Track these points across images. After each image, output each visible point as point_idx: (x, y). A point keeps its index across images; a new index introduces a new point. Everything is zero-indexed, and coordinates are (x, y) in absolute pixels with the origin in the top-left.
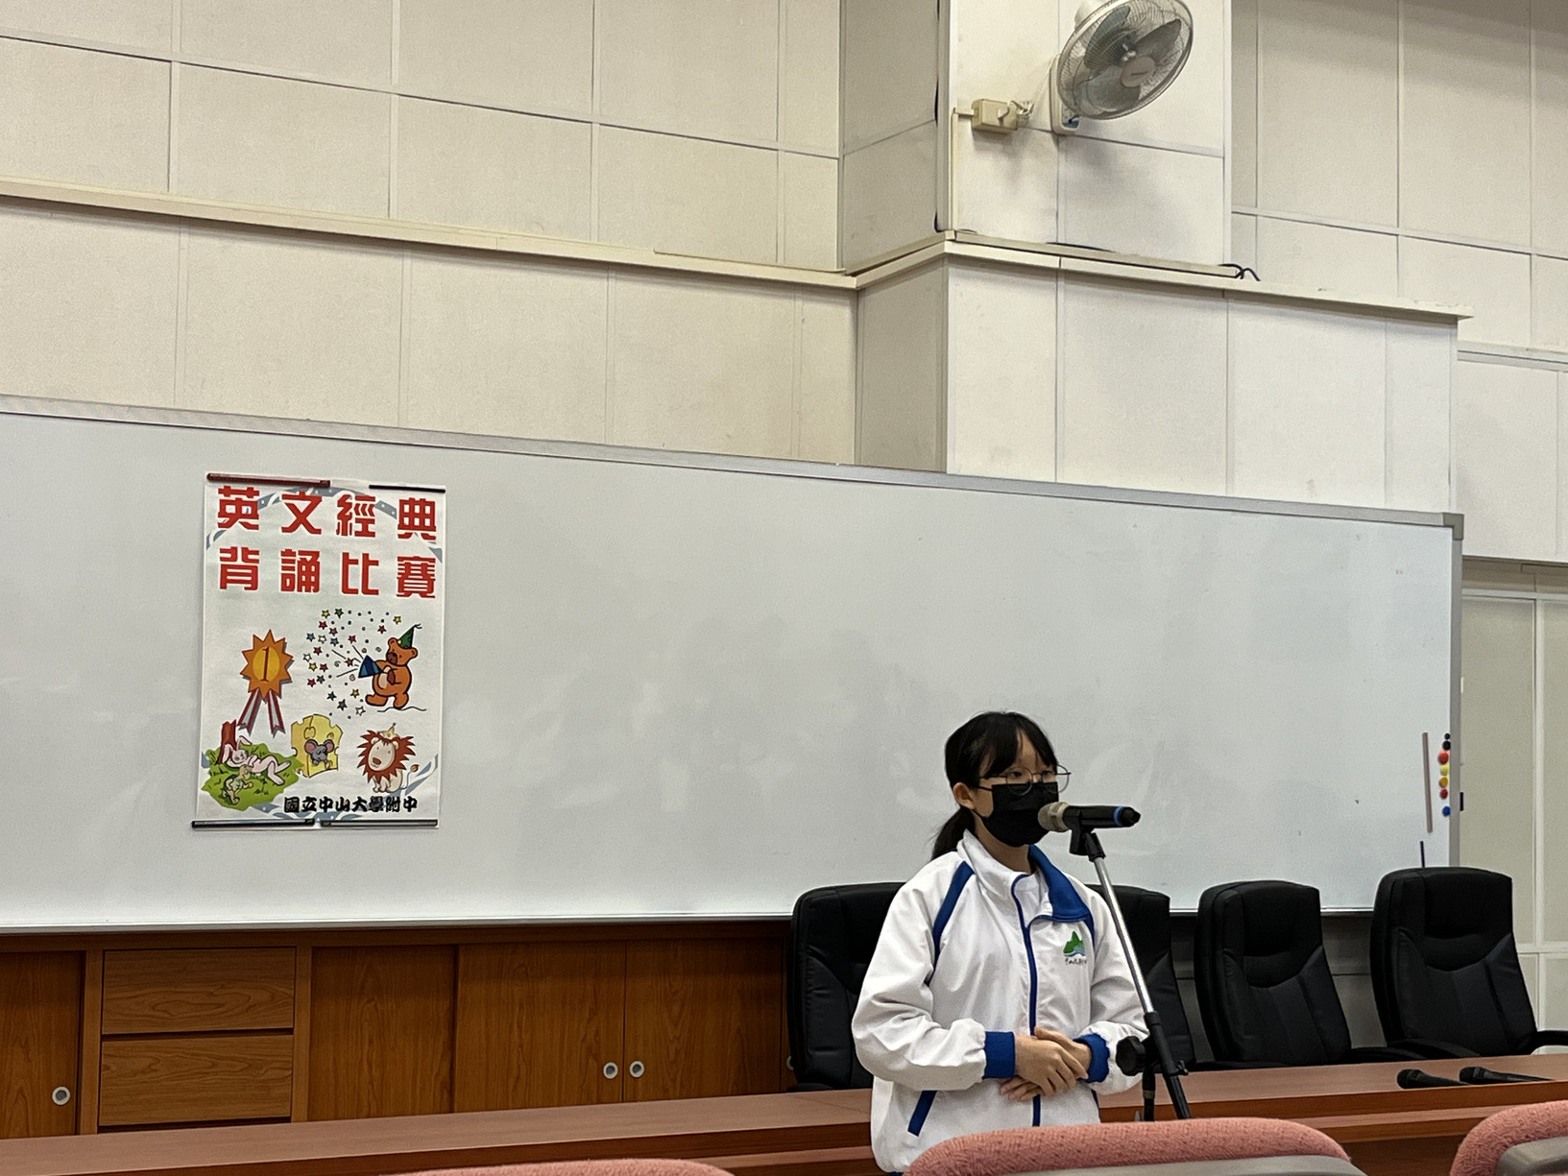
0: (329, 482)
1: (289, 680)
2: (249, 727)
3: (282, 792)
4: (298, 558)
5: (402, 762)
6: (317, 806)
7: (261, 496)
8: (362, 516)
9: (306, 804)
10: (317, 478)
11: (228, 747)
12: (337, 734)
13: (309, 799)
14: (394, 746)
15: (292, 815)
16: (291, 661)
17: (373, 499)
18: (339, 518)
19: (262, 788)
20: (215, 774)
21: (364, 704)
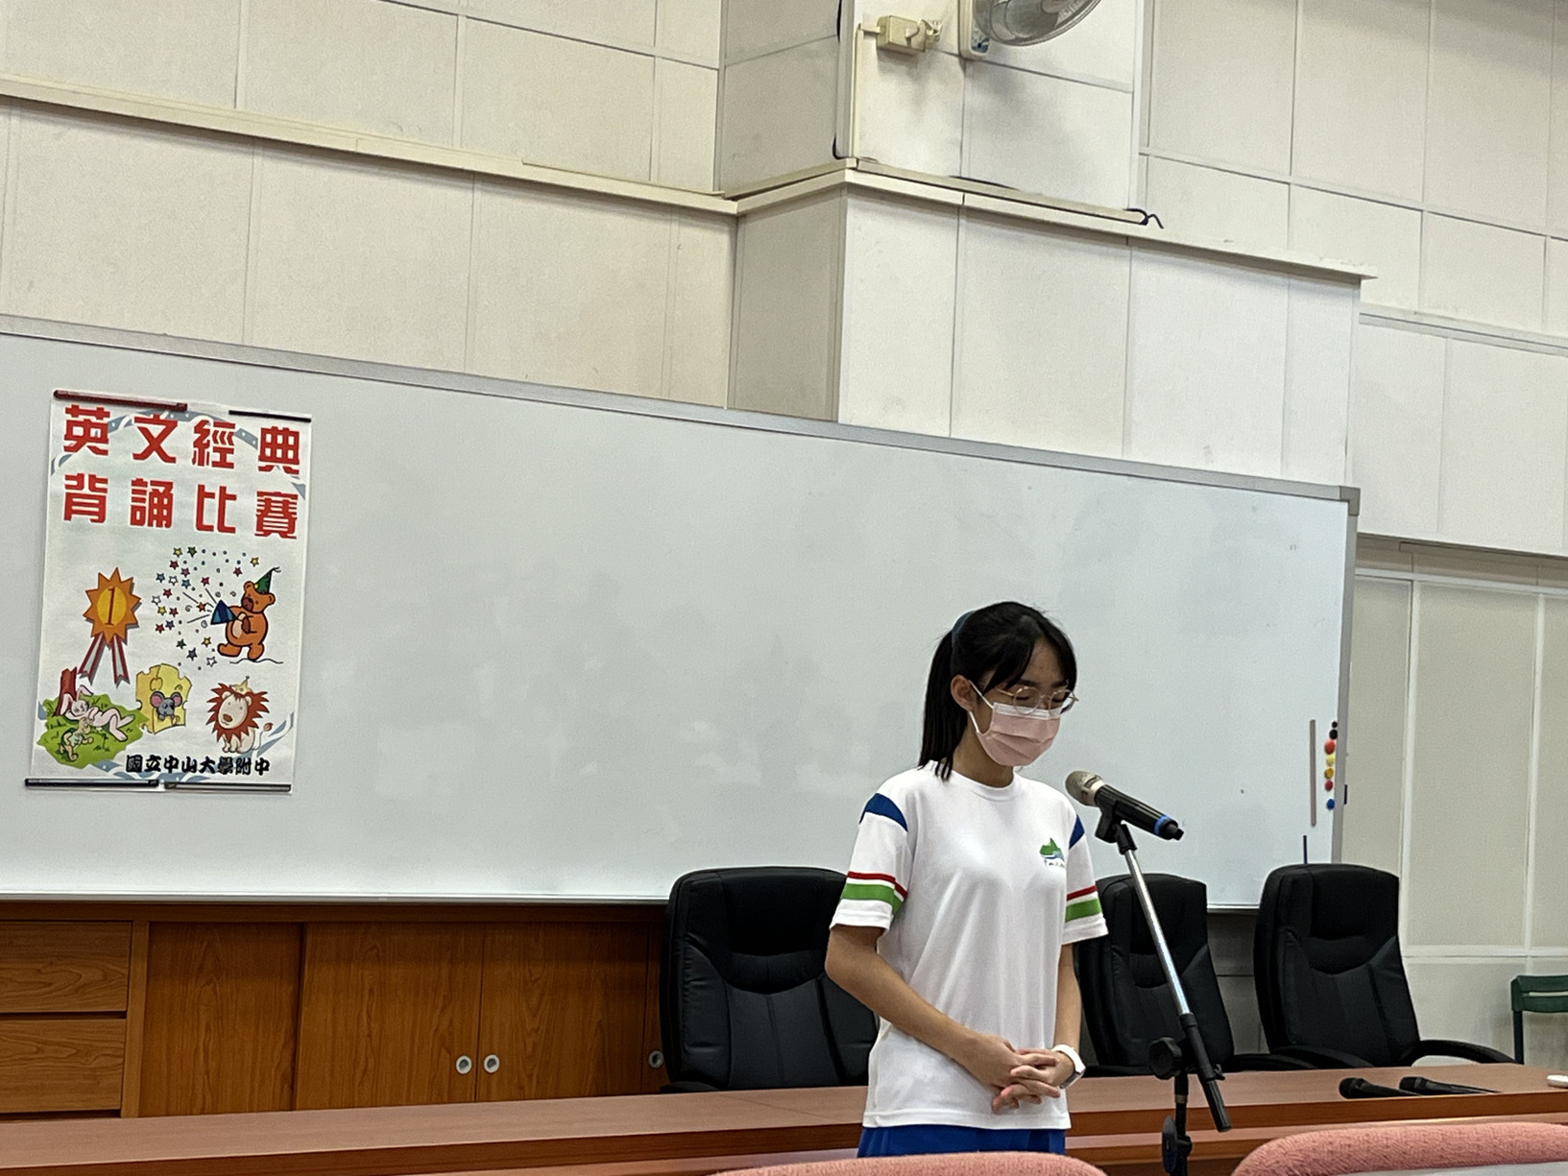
0: (186, 405)
1: (136, 625)
2: (91, 676)
3: (124, 749)
4: (149, 489)
5: (254, 720)
6: (161, 766)
7: (112, 418)
8: (220, 445)
9: (150, 763)
10: (173, 401)
11: (67, 697)
12: (185, 685)
13: (153, 758)
14: (247, 703)
15: (135, 775)
16: (138, 604)
17: (233, 426)
18: (195, 446)
19: (103, 745)
20: (52, 727)
21: (216, 653)
